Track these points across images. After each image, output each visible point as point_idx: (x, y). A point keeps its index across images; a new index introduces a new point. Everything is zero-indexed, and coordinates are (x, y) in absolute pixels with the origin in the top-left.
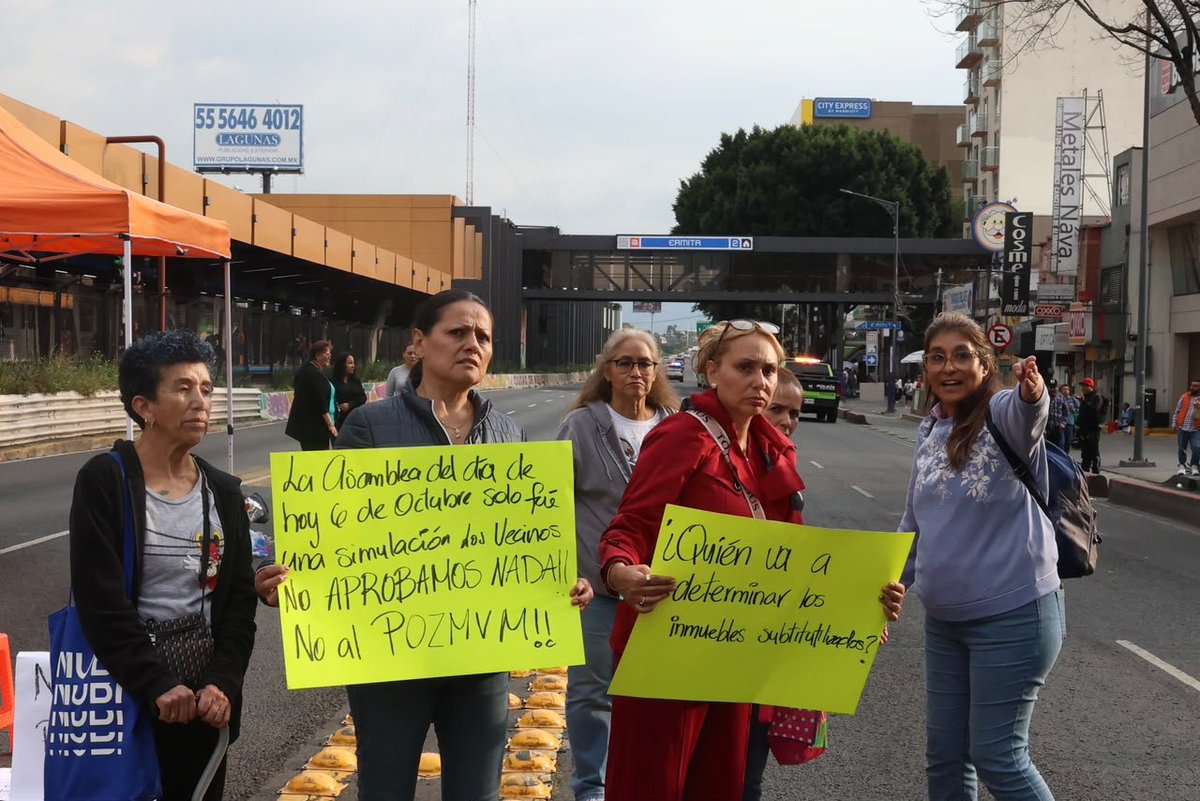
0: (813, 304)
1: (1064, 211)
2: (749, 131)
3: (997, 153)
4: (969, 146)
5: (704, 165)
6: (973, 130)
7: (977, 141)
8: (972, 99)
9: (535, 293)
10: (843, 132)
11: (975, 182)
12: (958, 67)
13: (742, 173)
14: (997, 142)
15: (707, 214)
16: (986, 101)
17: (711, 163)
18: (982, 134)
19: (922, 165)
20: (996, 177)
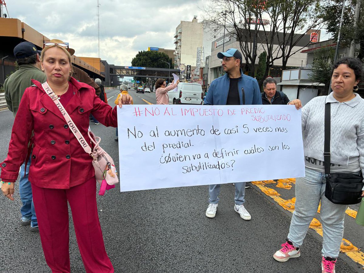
0: (153, 78)
1: (198, 65)
2: (143, 51)
3: (180, 56)
4: (176, 55)
5: (136, 56)
6: (177, 53)
7: (177, 54)
8: (176, 48)
9: (112, 74)
10: (157, 52)
11: (176, 61)
12: (174, 43)
13: (142, 58)
14: (180, 55)
15: (137, 64)
16: (178, 48)
17: (137, 56)
18: (178, 54)
19: (168, 57)
20: (180, 60)
